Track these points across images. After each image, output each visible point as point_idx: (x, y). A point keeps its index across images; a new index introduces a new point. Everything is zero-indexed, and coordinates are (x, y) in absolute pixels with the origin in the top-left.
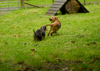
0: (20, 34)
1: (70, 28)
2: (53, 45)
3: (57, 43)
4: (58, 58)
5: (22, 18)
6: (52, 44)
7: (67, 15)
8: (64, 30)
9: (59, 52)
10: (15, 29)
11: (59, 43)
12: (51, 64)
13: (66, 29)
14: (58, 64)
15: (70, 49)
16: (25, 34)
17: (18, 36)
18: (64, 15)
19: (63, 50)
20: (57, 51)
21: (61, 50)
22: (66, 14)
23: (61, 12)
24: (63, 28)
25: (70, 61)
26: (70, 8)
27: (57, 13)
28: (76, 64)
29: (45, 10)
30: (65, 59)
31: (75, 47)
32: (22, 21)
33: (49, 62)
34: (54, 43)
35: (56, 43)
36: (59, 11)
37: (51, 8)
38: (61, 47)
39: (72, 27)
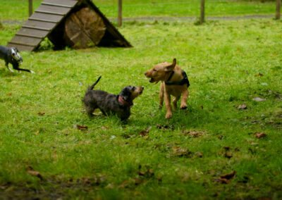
1: (74, 90)
2: (23, 134)
3: (35, 131)
4: (37, 173)
6: (21, 132)
7: (67, 51)
8: (58, 93)
9: (40, 155)
11: (41, 130)
12: (16, 187)
13: (63, 90)
14: (35, 190)
15: (72, 148)
18: (61, 53)
19: (52, 148)
20: (35, 153)
21: (47, 149)
22: (67, 48)
23: (51, 44)
24: (57, 89)
25: (71, 180)
26: (78, 31)
27: (39, 45)
28: (87, 189)
29: (7, 36)
30: (57, 174)
31: (88, 142)
33: (9, 184)
34: (26, 130)
35: (32, 129)
36: (47, 39)
37: (25, 30)
38: (46, 140)
39: (81, 85)
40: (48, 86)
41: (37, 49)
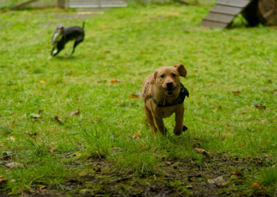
0: (118, 77)
1: (260, 68)
2: (202, 112)
3: (214, 108)
4: (204, 150)
5: (133, 31)
6: (200, 109)
7: (261, 29)
8: (243, 71)
9: (212, 132)
10: (108, 61)
11: (220, 108)
13: (248, 68)
14: (199, 167)
15: (246, 128)
16: (131, 76)
17: (113, 82)
18: (253, 30)
19: (226, 126)
20: (208, 131)
21: (221, 126)
22: (260, 25)
23: (245, 21)
24: (242, 67)
25: (237, 159)
26: (271, 8)
27: (232, 22)
28: (251, 168)
29: (202, 13)
30: (224, 153)
31: (263, 121)
32: (131, 40)
33: (176, 159)
34: (205, 106)
35: (212, 106)
36: (240, 16)
37: (219, 7)
38: (223, 117)
39: (268, 63)
40: (235, 64)
41: (230, 26)
